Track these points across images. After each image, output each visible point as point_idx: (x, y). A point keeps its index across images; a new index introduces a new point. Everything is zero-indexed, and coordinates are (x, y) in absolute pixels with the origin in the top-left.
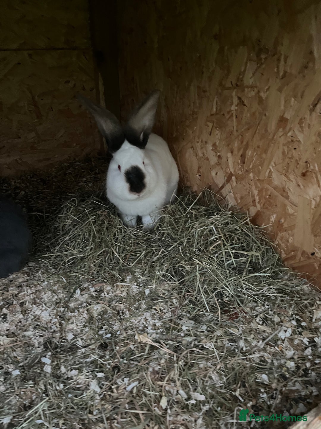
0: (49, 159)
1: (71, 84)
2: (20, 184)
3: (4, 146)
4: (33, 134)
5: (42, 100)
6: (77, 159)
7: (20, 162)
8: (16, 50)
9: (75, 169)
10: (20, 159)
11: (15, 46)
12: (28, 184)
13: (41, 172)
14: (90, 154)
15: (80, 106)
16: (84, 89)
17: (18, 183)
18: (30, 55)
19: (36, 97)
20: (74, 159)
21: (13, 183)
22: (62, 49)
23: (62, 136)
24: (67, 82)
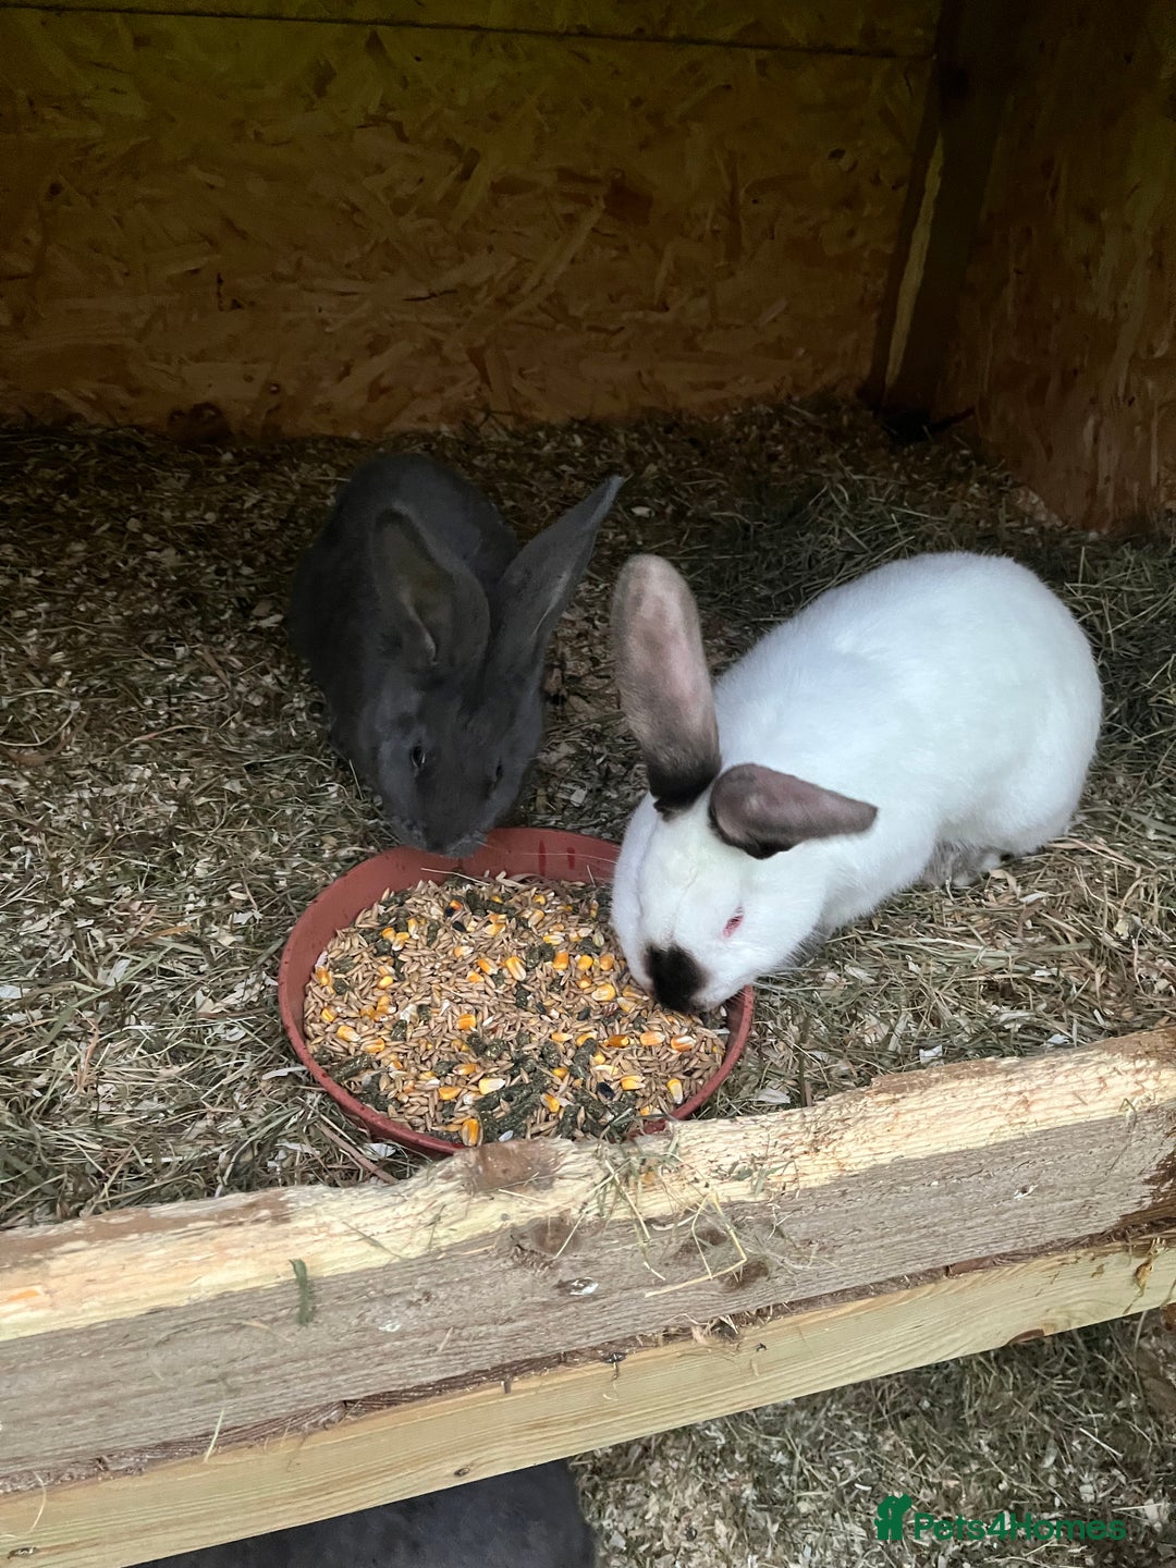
0: (720, 386)
1: (845, 163)
2: (640, 443)
3: (622, 328)
4: (703, 303)
5: (755, 202)
6: (796, 399)
7: (646, 378)
8: (731, 44)
9: (790, 424)
10: (650, 373)
11: (727, 33)
12: (661, 449)
13: (693, 422)
14: (834, 388)
15: (851, 233)
16: (876, 181)
17: (633, 440)
18: (761, 64)
19: (742, 193)
20: (789, 397)
21: (621, 439)
22: (849, 51)
23: (774, 320)
24: (837, 154)
